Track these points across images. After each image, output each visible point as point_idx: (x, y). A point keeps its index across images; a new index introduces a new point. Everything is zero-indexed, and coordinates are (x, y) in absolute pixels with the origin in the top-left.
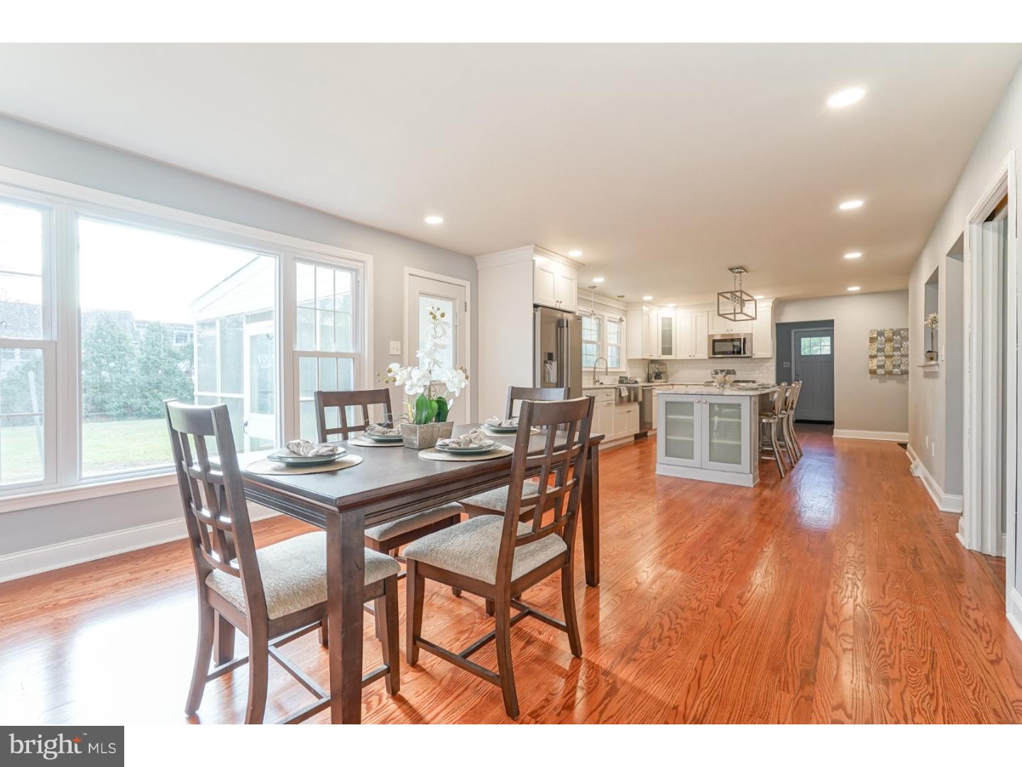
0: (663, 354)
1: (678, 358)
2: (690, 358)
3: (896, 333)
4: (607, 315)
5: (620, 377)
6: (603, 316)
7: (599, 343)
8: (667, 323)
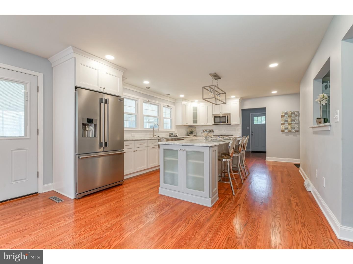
0: (193, 123)
1: (200, 125)
2: (205, 125)
3: (293, 113)
4: (162, 104)
5: (170, 133)
6: (160, 104)
7: (158, 117)
8: (195, 109)
